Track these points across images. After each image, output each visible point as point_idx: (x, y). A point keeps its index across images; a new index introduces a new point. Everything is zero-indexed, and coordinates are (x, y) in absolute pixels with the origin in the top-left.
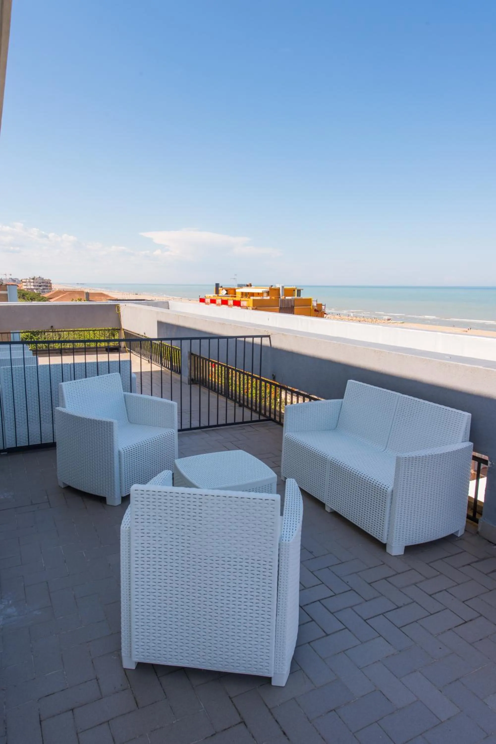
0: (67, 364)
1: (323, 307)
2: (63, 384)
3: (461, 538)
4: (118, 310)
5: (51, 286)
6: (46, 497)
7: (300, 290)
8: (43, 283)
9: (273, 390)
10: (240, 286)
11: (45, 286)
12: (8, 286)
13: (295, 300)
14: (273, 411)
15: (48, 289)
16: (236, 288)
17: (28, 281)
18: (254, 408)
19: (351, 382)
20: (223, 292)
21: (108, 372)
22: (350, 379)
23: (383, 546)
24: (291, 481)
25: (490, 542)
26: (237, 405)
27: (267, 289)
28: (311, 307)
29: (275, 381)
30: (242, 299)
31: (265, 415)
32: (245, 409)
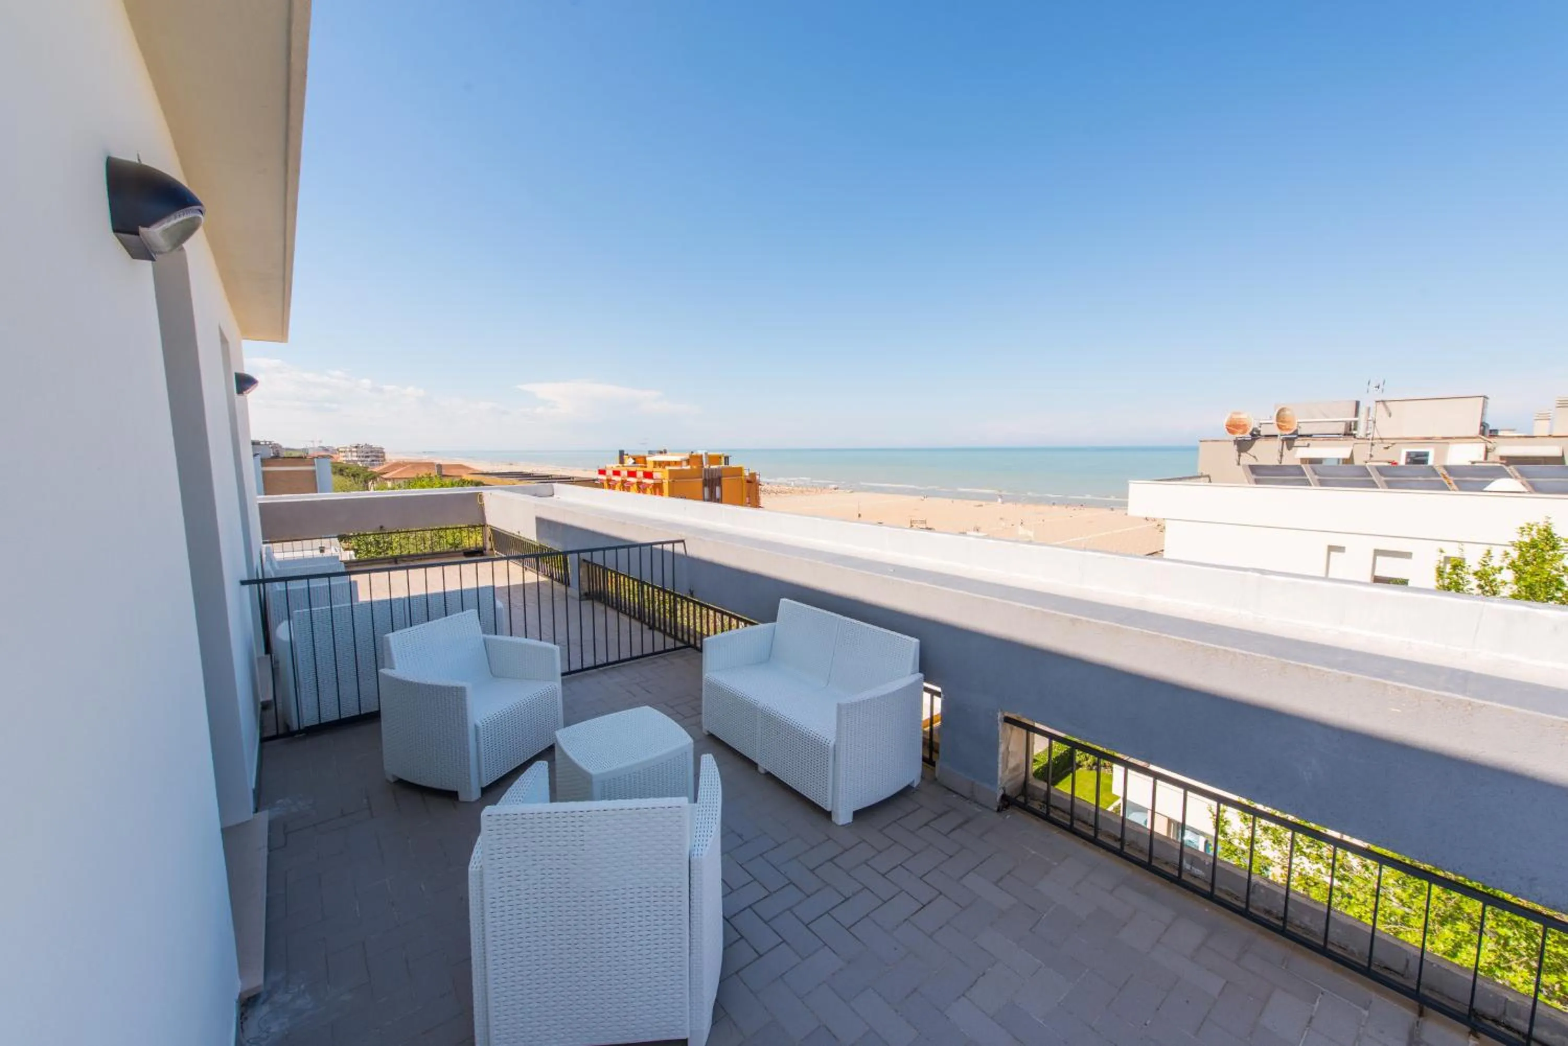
0: (399, 599)
1: (757, 477)
2: (390, 636)
3: (918, 789)
4: (481, 500)
5: (383, 457)
6: (365, 801)
7: (728, 458)
8: (372, 452)
9: (691, 608)
10: (651, 453)
11: (374, 456)
12: (315, 460)
13: (723, 469)
14: (692, 632)
15: (379, 461)
16: (647, 454)
17: (348, 450)
18: (668, 630)
19: (784, 601)
20: (629, 462)
21: (461, 609)
22: (783, 597)
23: (828, 815)
24: (708, 758)
25: (950, 790)
26: (645, 627)
27: (687, 456)
28: (743, 477)
29: (693, 597)
30: (655, 470)
31: (682, 640)
32: (656, 633)
